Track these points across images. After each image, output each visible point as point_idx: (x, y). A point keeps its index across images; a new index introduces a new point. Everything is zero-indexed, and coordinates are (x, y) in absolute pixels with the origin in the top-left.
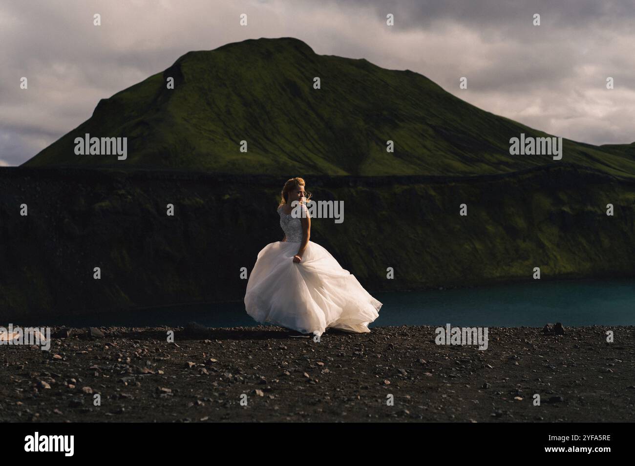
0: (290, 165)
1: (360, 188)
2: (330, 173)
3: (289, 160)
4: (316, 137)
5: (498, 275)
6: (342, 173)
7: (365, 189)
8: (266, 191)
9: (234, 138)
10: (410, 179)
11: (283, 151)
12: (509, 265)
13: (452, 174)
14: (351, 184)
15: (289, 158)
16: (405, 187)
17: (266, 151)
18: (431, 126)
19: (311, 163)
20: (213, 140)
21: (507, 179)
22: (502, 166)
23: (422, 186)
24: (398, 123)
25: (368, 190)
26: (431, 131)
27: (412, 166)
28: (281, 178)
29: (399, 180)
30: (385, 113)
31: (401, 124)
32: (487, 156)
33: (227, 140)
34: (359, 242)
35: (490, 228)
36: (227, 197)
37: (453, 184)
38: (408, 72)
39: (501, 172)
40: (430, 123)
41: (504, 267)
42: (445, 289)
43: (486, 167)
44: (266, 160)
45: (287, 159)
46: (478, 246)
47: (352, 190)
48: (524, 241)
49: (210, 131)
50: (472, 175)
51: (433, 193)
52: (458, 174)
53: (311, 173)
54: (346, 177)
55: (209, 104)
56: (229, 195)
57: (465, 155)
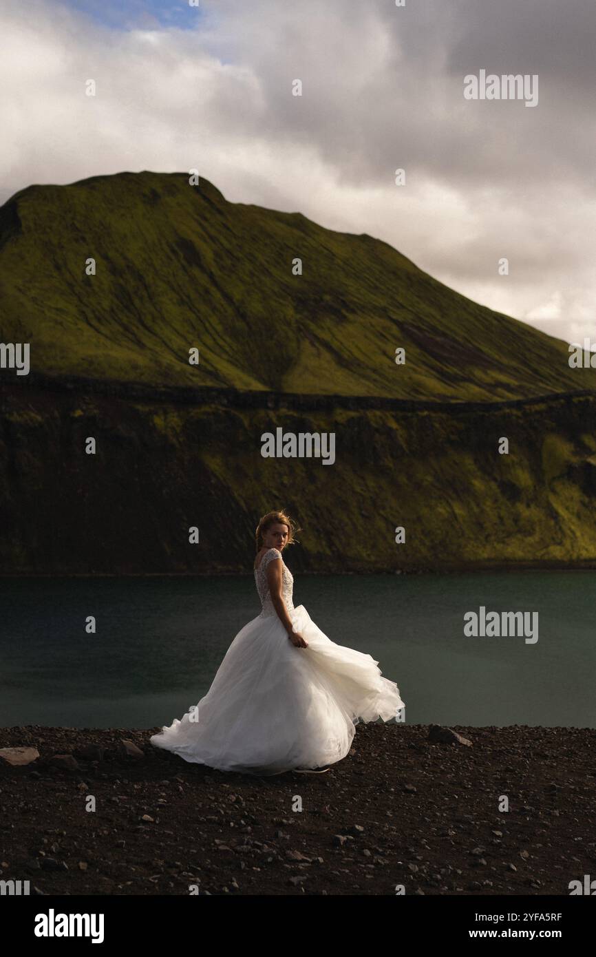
0: (178, 369)
1: (283, 411)
2: (239, 386)
3: (177, 361)
4: (219, 328)
5: (485, 555)
6: (258, 386)
7: (291, 413)
8: (139, 407)
9: (94, 322)
10: (361, 403)
11: (168, 346)
12: (504, 542)
13: (423, 398)
14: (270, 405)
15: (177, 359)
16: (353, 414)
17: (142, 346)
18: (396, 322)
19: (209, 368)
20: (61, 324)
21: (507, 411)
22: (500, 390)
23: (378, 413)
24: (347, 314)
25: (295, 415)
26: (395, 330)
27: (363, 381)
28: (163, 389)
29: (344, 402)
30: (327, 297)
31: (351, 316)
32: (478, 373)
33: (82, 325)
34: (277, 495)
35: (478, 484)
36: (78, 413)
37: (426, 413)
38: (365, 238)
39: (499, 399)
40: (394, 317)
41: (495, 544)
42: (405, 573)
43: (475, 389)
44: (141, 360)
45: (174, 360)
46: (459, 510)
47: (271, 414)
48: (528, 506)
49: (57, 309)
50: (453, 401)
51: (394, 425)
52: (432, 398)
53: (209, 384)
54: (262, 393)
55: (58, 268)
56: (83, 410)
57: (445, 369)
